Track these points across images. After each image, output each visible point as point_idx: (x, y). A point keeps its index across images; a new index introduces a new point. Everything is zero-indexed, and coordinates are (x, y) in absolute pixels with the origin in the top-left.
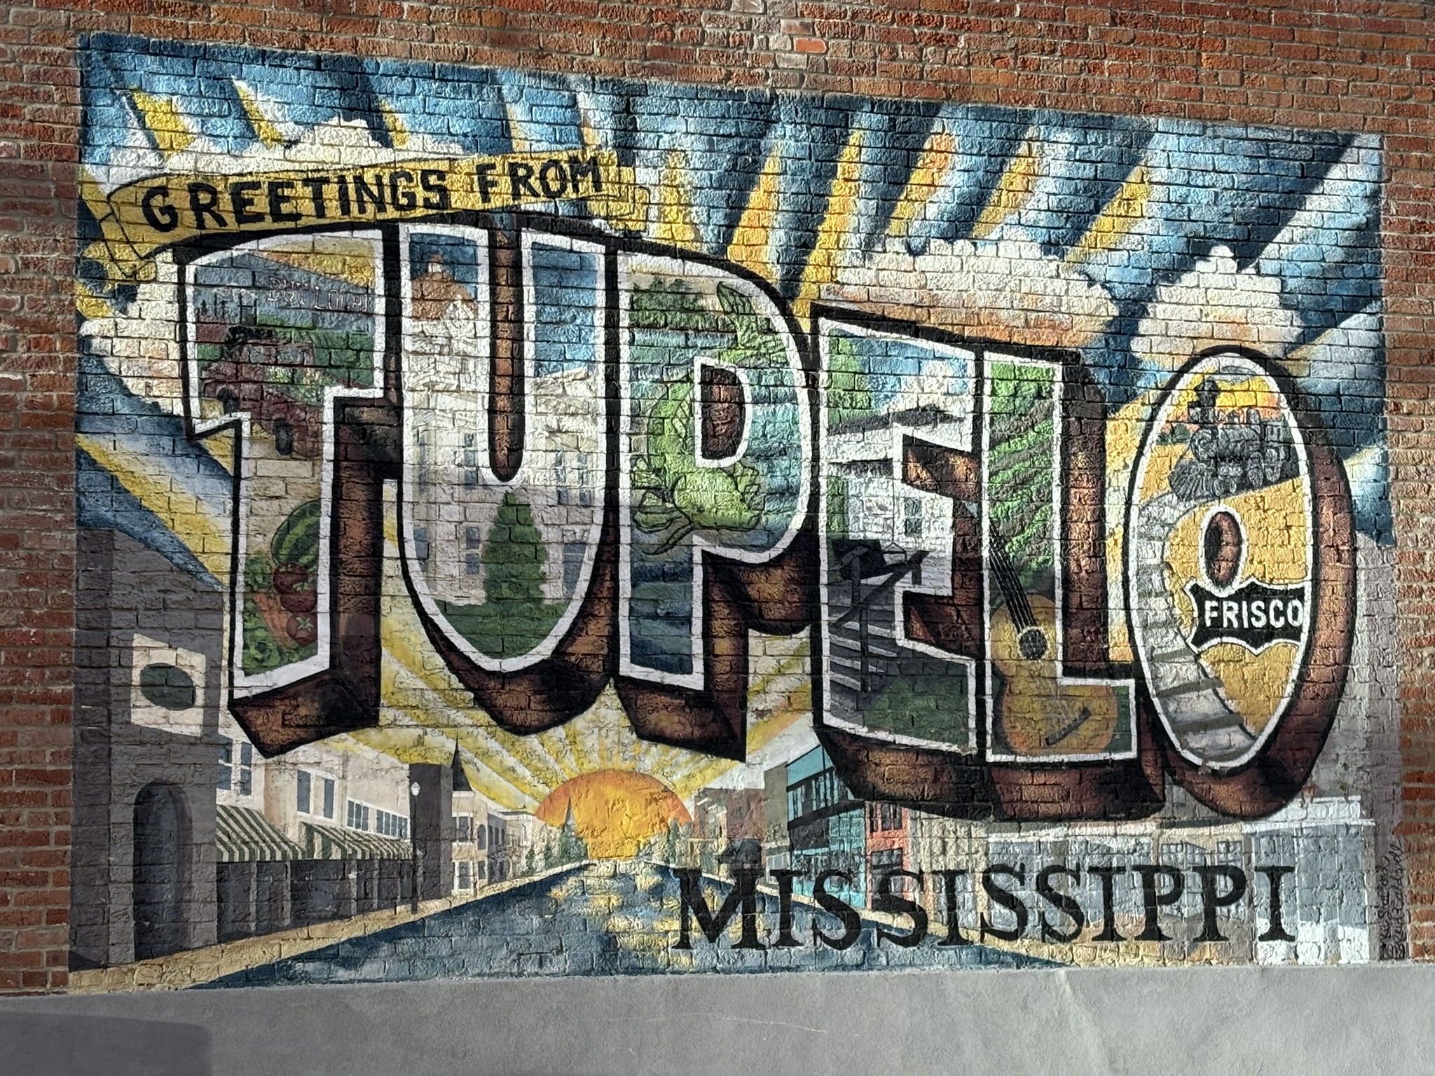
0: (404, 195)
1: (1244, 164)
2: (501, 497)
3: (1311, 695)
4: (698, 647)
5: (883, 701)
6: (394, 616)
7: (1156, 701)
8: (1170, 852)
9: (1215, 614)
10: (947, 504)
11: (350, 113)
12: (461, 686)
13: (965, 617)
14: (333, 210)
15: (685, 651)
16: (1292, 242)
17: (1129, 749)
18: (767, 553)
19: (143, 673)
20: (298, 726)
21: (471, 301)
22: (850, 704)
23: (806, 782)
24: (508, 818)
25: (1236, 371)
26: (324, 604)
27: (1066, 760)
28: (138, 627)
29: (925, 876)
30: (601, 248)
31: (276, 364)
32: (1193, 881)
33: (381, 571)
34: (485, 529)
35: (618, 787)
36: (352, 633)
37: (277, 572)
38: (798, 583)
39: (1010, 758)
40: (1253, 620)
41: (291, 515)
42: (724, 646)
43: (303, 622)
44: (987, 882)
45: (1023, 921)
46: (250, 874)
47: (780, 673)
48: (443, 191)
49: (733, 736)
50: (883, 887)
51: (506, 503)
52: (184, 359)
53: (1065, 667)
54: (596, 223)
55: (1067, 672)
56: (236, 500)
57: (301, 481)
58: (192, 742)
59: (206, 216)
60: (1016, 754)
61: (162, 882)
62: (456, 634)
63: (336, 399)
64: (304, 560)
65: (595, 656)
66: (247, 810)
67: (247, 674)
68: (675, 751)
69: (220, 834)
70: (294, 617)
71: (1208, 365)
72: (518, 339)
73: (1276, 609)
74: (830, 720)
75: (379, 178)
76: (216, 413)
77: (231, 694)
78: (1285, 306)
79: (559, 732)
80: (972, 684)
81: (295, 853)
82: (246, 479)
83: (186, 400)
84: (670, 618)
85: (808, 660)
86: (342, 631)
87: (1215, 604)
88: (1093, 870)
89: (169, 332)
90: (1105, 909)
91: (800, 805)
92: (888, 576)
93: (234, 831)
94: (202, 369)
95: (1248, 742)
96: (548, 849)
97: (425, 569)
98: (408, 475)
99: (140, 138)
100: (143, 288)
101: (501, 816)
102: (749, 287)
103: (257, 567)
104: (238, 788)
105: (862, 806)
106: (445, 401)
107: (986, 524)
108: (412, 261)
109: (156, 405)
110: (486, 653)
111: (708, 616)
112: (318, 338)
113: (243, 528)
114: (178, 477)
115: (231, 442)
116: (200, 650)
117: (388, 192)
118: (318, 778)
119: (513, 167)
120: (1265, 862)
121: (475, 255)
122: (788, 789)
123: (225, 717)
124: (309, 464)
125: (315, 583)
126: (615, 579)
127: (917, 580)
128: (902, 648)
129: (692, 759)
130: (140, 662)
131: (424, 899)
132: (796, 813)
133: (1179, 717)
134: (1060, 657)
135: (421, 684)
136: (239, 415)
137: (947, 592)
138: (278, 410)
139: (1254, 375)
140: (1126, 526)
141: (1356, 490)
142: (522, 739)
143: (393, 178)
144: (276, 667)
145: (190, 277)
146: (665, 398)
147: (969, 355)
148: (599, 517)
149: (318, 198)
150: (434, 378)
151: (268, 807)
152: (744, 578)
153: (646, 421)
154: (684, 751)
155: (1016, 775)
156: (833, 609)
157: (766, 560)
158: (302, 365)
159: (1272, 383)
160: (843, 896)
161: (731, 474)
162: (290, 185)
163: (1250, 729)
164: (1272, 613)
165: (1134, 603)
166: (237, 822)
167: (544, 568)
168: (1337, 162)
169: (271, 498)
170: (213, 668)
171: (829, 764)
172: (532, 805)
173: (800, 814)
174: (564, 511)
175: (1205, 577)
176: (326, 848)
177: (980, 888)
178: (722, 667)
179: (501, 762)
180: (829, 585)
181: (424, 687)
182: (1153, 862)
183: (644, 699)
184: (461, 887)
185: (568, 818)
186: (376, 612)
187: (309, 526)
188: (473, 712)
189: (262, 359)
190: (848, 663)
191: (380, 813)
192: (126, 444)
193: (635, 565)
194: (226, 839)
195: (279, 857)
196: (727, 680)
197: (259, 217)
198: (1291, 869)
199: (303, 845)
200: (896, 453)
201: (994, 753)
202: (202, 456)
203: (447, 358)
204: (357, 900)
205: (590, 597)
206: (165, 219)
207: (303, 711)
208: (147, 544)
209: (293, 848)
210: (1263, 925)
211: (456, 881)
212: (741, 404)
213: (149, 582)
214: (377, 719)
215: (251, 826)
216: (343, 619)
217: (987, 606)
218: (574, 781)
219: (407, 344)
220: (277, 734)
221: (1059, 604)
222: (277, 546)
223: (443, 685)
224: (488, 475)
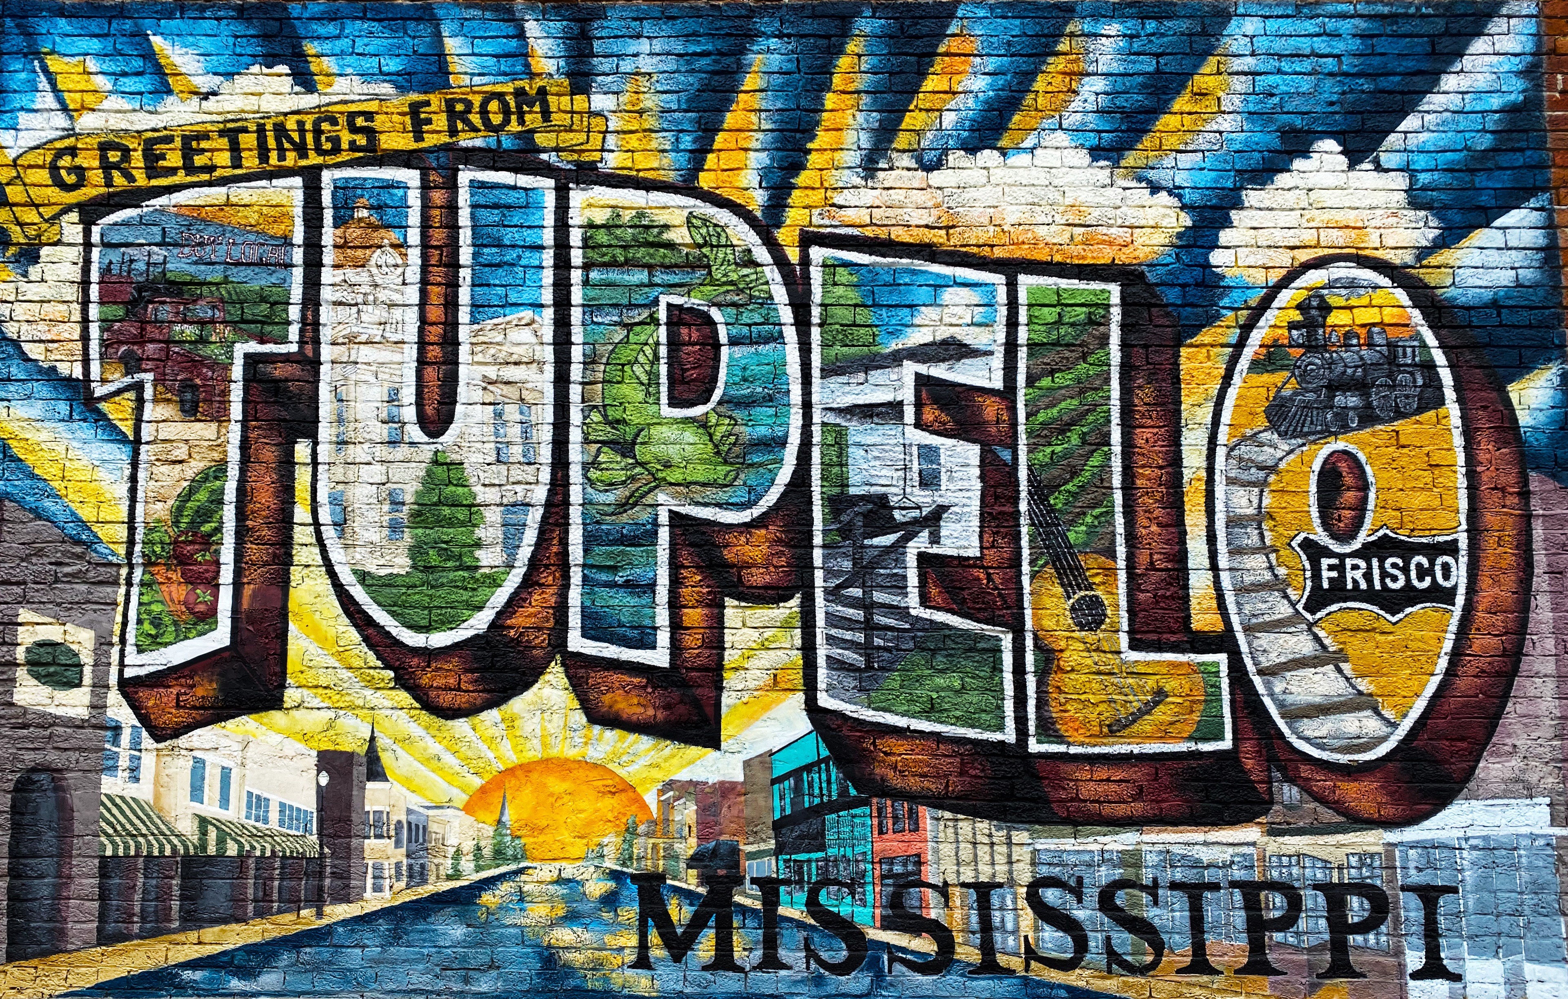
0: (328, 139)
1: (1355, 44)
2: (430, 455)
3: (1473, 671)
4: (662, 617)
5: (894, 680)
6: (304, 586)
7: (1257, 681)
8: (1281, 866)
9: (1334, 574)
10: (972, 452)
11: (270, 60)
12: (379, 663)
13: (998, 581)
14: (250, 161)
15: (647, 622)
16: (1424, 129)
17: (1222, 739)
18: (748, 512)
19: (28, 650)
20: (194, 708)
21: (400, 246)
22: (850, 682)
23: (796, 773)
24: (431, 812)
25: (1352, 285)
26: (226, 575)
27: (1136, 751)
28: (24, 601)
29: (951, 890)
30: (551, 183)
31: (184, 321)
32: (1316, 901)
33: (292, 538)
34: (410, 492)
35: (564, 779)
36: (257, 606)
37: (176, 542)
38: (787, 545)
39: (1062, 748)
40: (1388, 581)
41: (193, 481)
42: (693, 616)
43: (203, 594)
44: (1034, 899)
45: (1081, 945)
46: (137, 870)
47: (764, 647)
48: (371, 133)
49: (705, 721)
50: (896, 902)
51: (435, 462)
52: (85, 321)
53: (1131, 640)
54: (544, 156)
55: (1133, 645)
56: (135, 465)
57: (206, 444)
58: (79, 725)
59: (116, 174)
60: (1069, 744)
61: (41, 877)
62: (375, 606)
63: (247, 356)
64: (206, 528)
65: (539, 629)
66: (133, 799)
67: (140, 651)
68: (633, 737)
69: (103, 824)
70: (194, 589)
71: (1315, 277)
72: (453, 285)
73: (1419, 566)
74: (824, 700)
75: (301, 124)
76: (117, 375)
77: (121, 673)
78: (1414, 204)
79: (491, 715)
80: (1008, 659)
81: (186, 848)
82: (147, 443)
83: (86, 362)
84: (630, 585)
85: (798, 632)
86: (245, 604)
87: (1334, 561)
88: (1174, 886)
89: (72, 293)
90: (1194, 936)
91: (788, 800)
92: (898, 535)
93: (119, 822)
94: (102, 330)
95: (1387, 730)
96: (479, 848)
97: (341, 536)
98: (325, 432)
99: (49, 100)
100: (45, 251)
101: (421, 810)
102: (723, 216)
103: (156, 536)
104: (126, 774)
105: (866, 803)
106: (365, 353)
107: (1023, 474)
108: (335, 207)
109: (54, 369)
110: (410, 627)
111: (675, 582)
112: (229, 293)
113: (140, 495)
114: (75, 444)
115: (132, 405)
116: (90, 625)
117: (309, 137)
118: (214, 765)
119: (450, 105)
120: (1415, 878)
121: (405, 197)
122: (774, 782)
123: (114, 697)
124: (214, 426)
125: (217, 552)
126: (564, 543)
127: (935, 539)
128: (918, 618)
129: (655, 747)
130: (26, 637)
131: (331, 903)
132: (783, 809)
133: (1290, 699)
134: (1125, 627)
135: (333, 662)
136: (143, 376)
137: (975, 552)
138: (182, 370)
139: (1376, 287)
140: (1210, 470)
141: (1524, 419)
142: (450, 723)
143: (317, 124)
144: (171, 643)
145: (95, 238)
146: (626, 341)
147: (999, 279)
148: (545, 475)
149: (235, 149)
150: (355, 329)
151: (157, 796)
152: (719, 540)
153: (602, 367)
154: (644, 738)
155: (1066, 768)
156: (829, 573)
157: (748, 520)
158: (213, 322)
159: (1401, 296)
160: (844, 910)
161: (702, 424)
162: (206, 136)
163: (1388, 714)
164: (1413, 574)
165: (1223, 562)
166: (122, 812)
167: (480, 533)
168: (1480, 34)
169: (174, 462)
170: (103, 644)
171: (825, 753)
172: (461, 798)
173: (788, 811)
174: (504, 468)
175: (1320, 530)
176: (221, 843)
177: (1022, 903)
178: (691, 640)
179: (425, 750)
180: (824, 546)
181: (337, 665)
182: (1257, 876)
183: (595, 677)
184: (375, 890)
185: (502, 813)
186: (284, 583)
187: (213, 492)
188: (393, 693)
189: (170, 317)
190: (848, 635)
191: (282, 805)
192: (20, 410)
193: (589, 528)
194: (110, 831)
195: (168, 852)
196: (698, 655)
197: (173, 171)
198: (1455, 890)
199: (195, 839)
200: (907, 395)
201: (1039, 742)
202: (101, 418)
203: (370, 308)
204: (255, 900)
205: (534, 564)
206: (71, 179)
207: (200, 692)
208: (38, 514)
209: (183, 843)
210: (1415, 959)
211: (370, 882)
212: (717, 346)
213: (39, 553)
214: (281, 700)
215: (139, 818)
216: (248, 591)
217: (1026, 568)
218: (510, 772)
219: (326, 294)
220: (173, 716)
221: (1121, 563)
222: (177, 513)
223: (357, 663)
224: (415, 433)
